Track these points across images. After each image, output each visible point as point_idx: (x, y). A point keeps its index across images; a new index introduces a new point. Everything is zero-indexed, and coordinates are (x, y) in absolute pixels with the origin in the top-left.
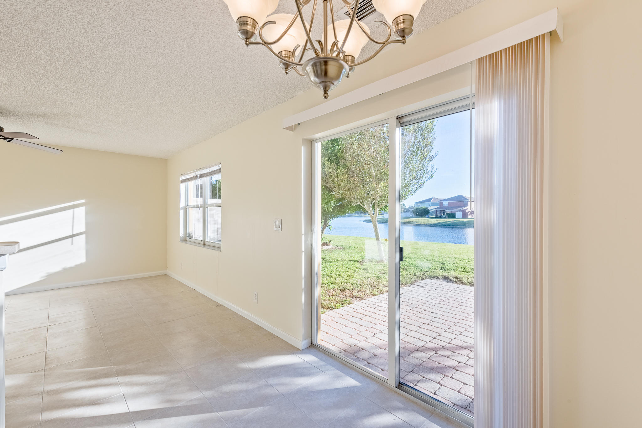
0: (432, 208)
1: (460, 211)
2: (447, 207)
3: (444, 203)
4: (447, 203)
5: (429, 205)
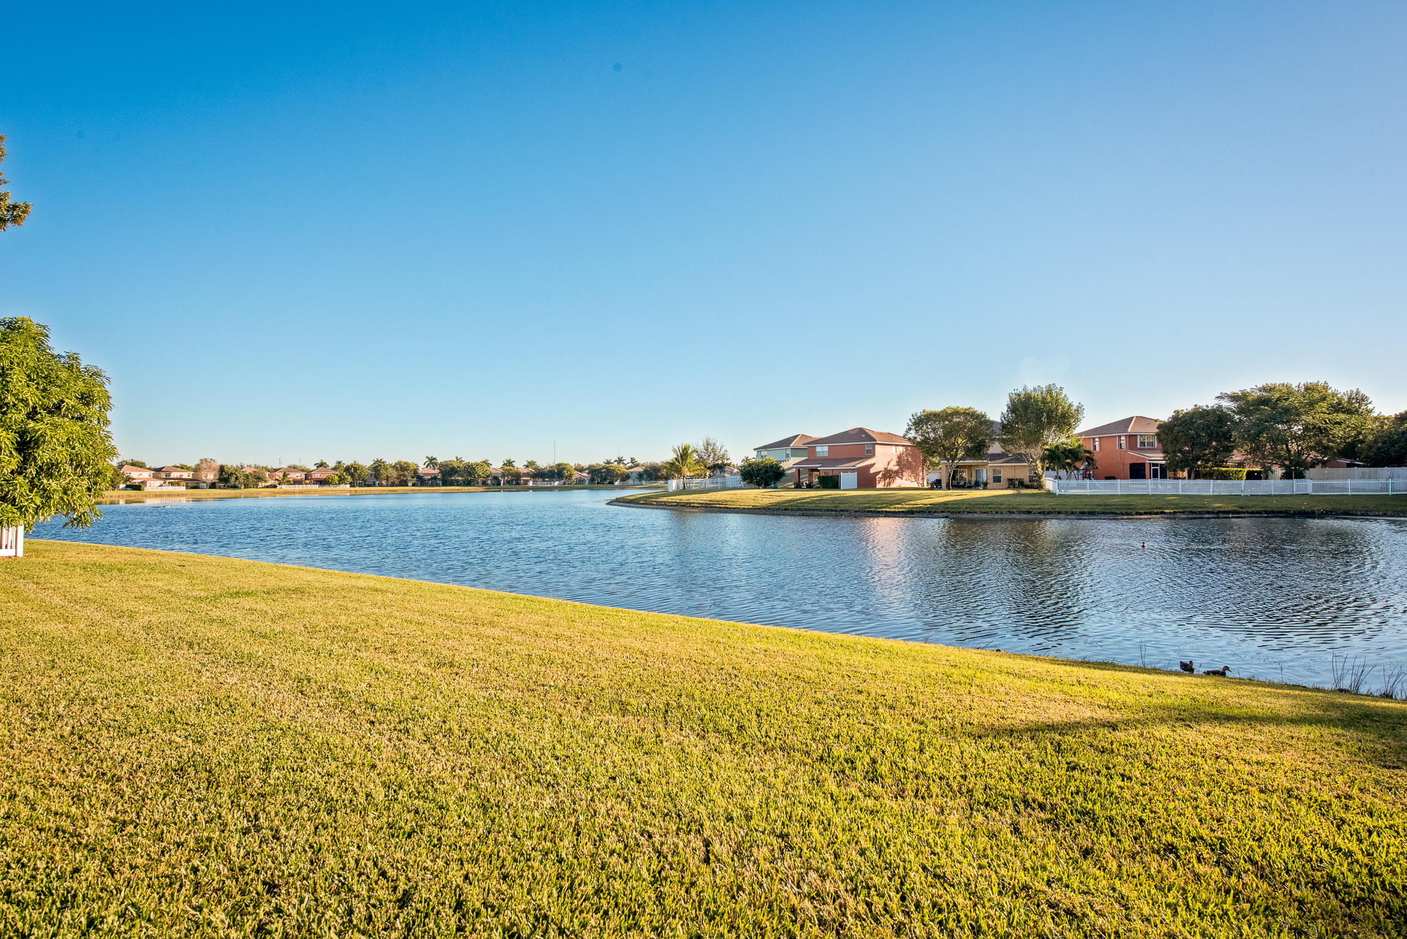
0: (789, 464)
1: (852, 471)
2: (824, 461)
3: (819, 449)
4: (826, 449)
5: (787, 456)
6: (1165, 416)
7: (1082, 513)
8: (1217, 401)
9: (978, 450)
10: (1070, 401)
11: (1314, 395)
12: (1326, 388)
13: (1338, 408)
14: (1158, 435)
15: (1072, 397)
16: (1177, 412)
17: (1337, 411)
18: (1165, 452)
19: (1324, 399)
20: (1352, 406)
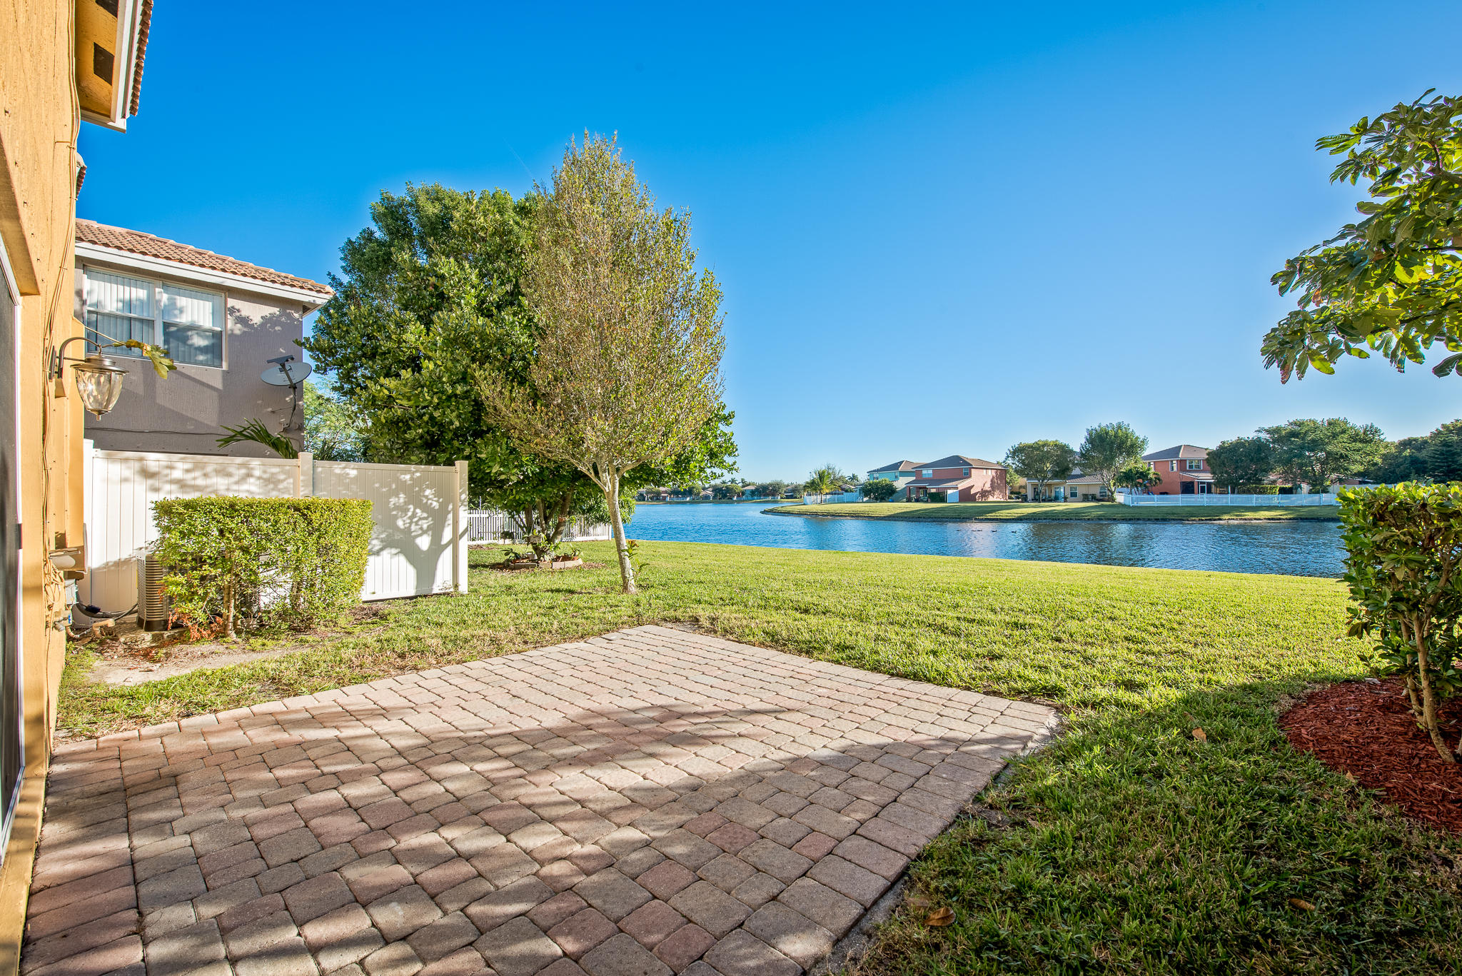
0: (901, 483)
1: (955, 489)
2: (930, 481)
3: (924, 472)
4: (930, 472)
5: (896, 477)
6: (1213, 446)
7: (1157, 520)
8: (1256, 434)
9: (1062, 471)
10: (1137, 434)
11: (1336, 429)
12: (1346, 423)
13: (1355, 438)
14: (1207, 460)
15: (1138, 430)
16: (1223, 443)
17: (1355, 441)
18: (1214, 473)
19: (1344, 432)
20: (1367, 437)
